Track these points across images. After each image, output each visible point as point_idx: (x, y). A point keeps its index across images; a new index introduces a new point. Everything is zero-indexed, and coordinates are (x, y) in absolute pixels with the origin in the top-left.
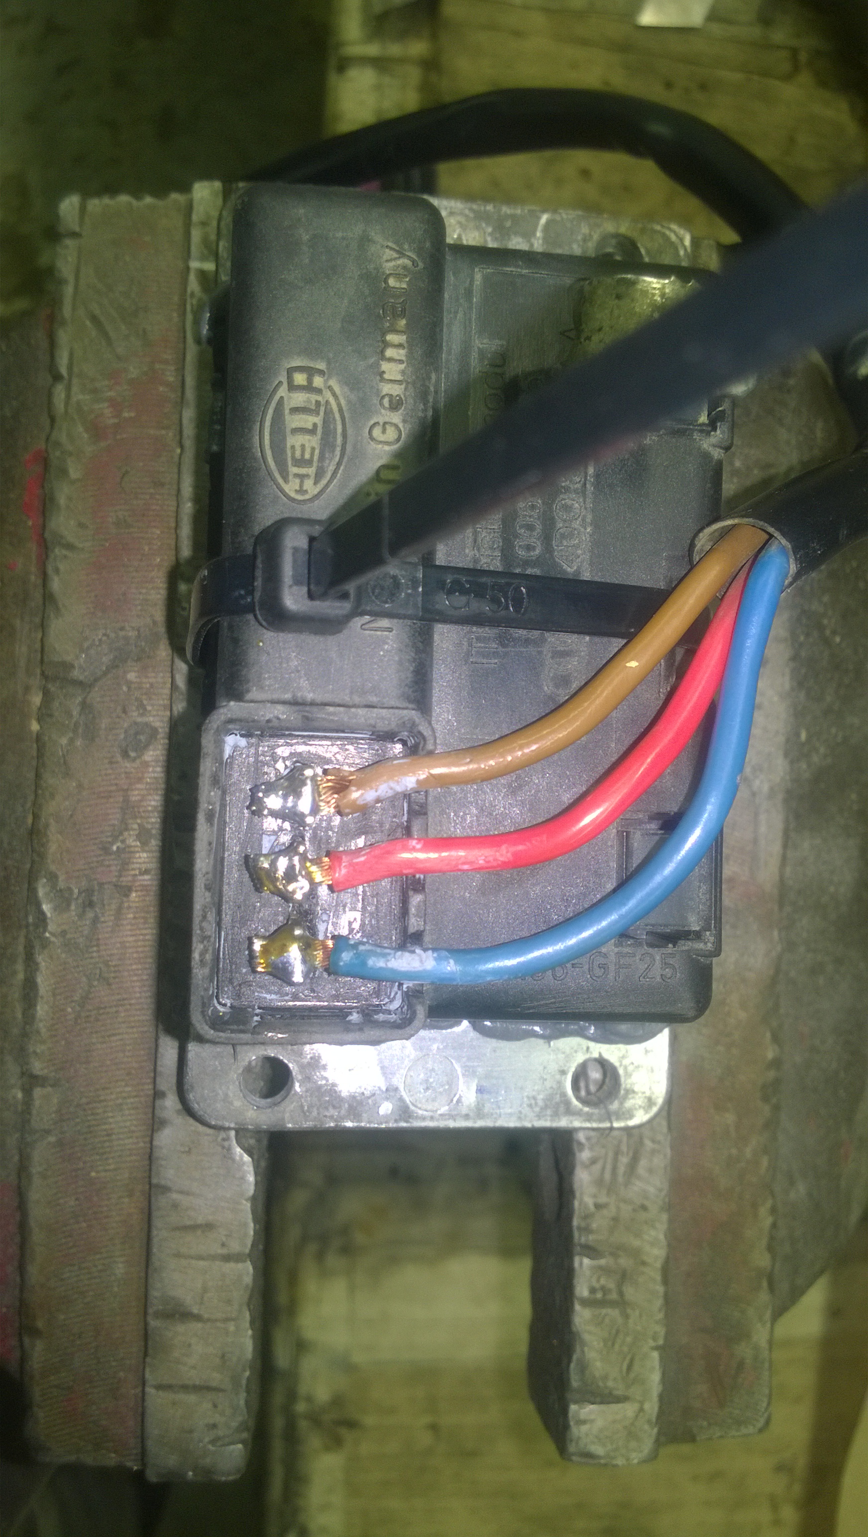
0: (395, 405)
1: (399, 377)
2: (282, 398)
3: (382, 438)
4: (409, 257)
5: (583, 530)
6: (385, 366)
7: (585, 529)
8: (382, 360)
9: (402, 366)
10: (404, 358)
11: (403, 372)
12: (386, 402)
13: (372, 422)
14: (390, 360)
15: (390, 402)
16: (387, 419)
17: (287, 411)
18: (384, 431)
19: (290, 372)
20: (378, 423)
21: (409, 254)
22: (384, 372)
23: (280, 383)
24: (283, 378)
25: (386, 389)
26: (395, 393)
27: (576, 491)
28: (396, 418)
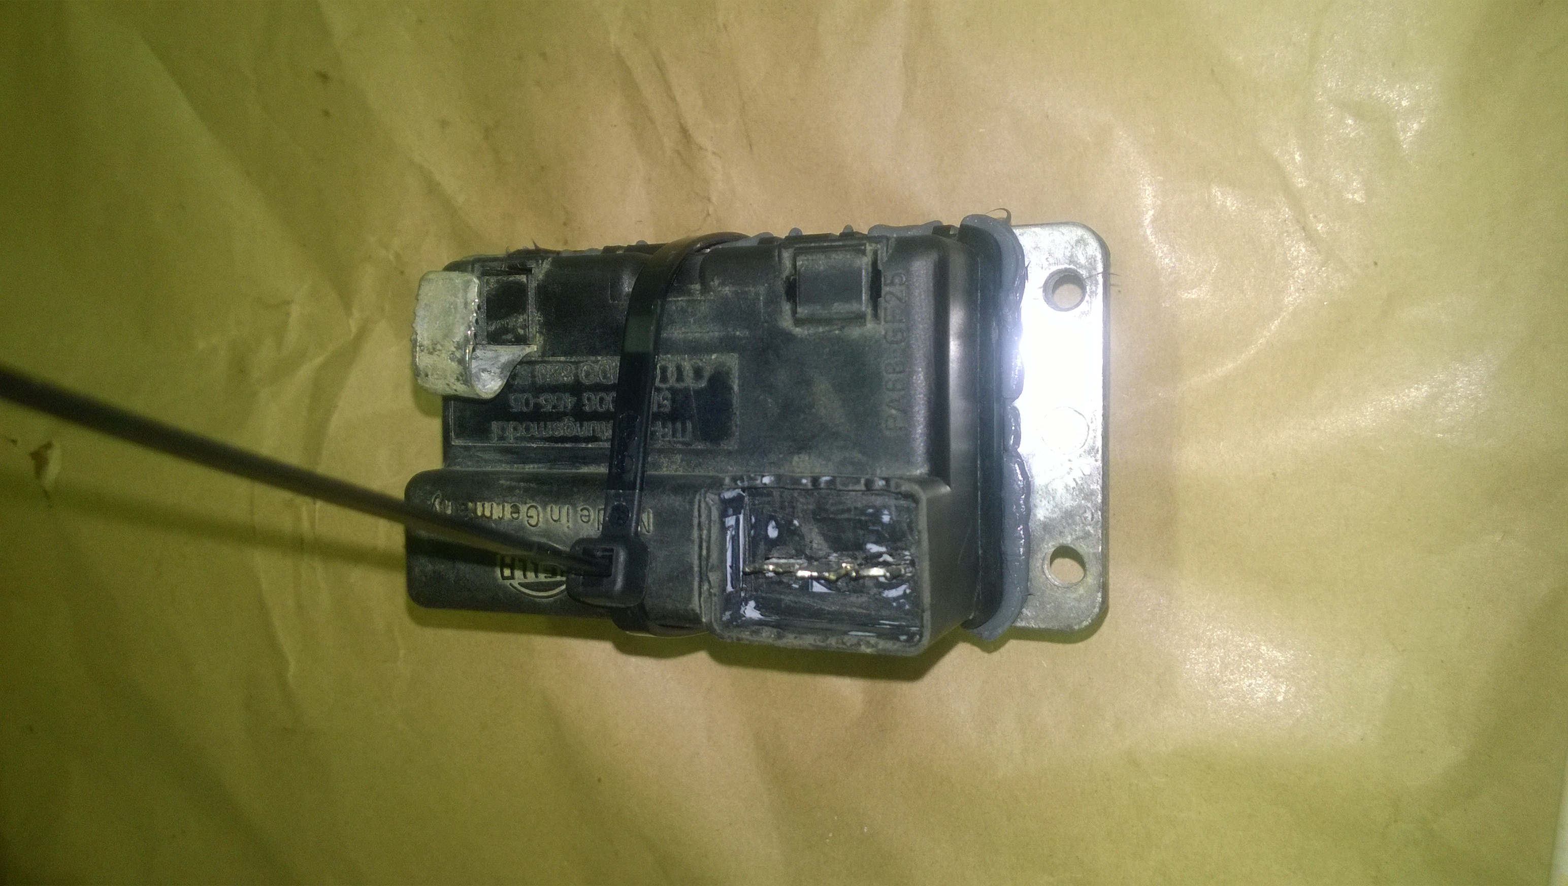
0: (516, 510)
1: (501, 507)
2: (519, 584)
3: (536, 518)
4: (435, 501)
5: (600, 362)
6: (495, 516)
7: (599, 360)
8: (492, 518)
9: (495, 505)
10: (490, 503)
11: (498, 504)
12: (515, 516)
13: (528, 525)
14: (492, 514)
15: (515, 513)
16: (525, 516)
17: (526, 581)
18: (531, 517)
19: (504, 578)
20: (528, 521)
21: (433, 501)
22: (499, 517)
23: (511, 584)
24: (507, 582)
25: (508, 516)
26: (510, 510)
27: (577, 368)
28: (523, 508)
